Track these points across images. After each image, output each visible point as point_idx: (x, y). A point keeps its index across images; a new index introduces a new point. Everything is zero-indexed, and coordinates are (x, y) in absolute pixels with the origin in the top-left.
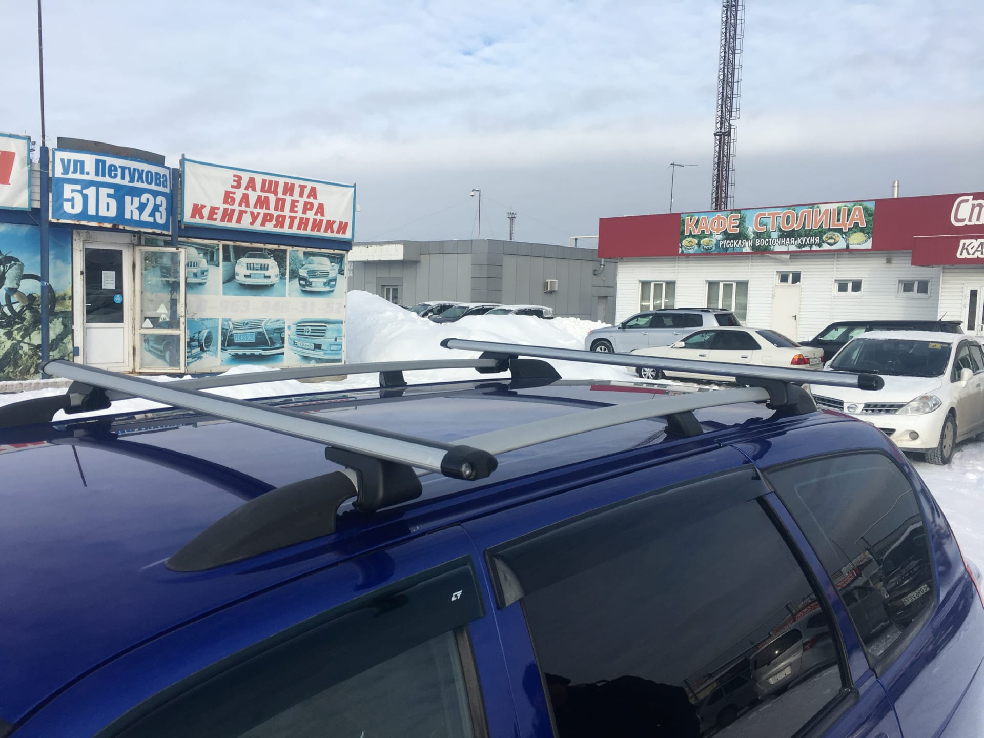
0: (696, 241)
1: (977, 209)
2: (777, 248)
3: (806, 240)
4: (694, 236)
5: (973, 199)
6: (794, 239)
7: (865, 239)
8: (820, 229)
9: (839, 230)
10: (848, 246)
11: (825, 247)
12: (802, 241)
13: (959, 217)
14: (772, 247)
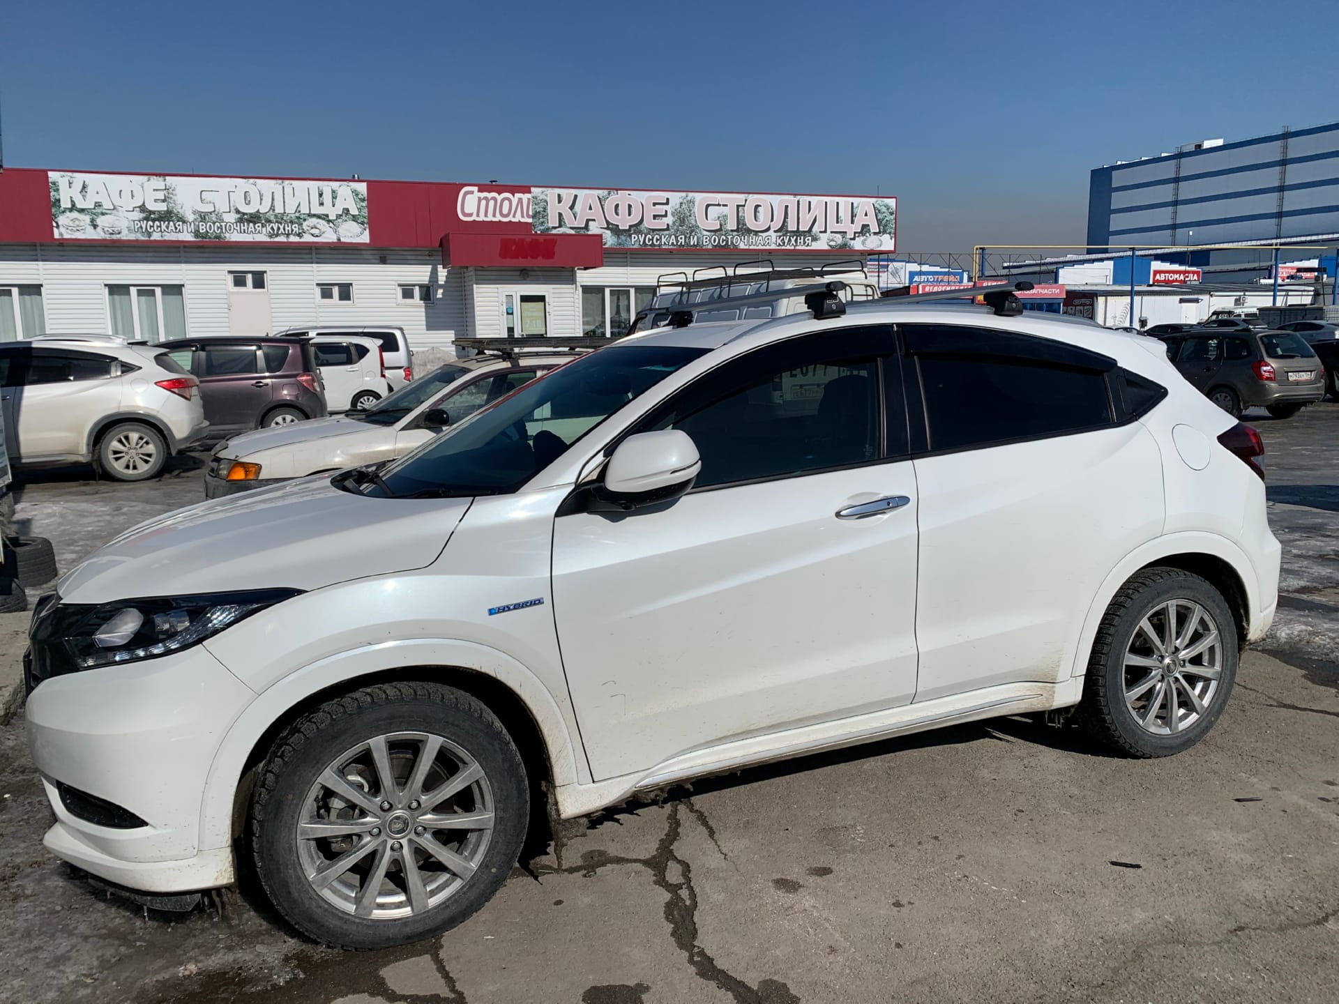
0: (87, 218)
1: (483, 203)
2: (235, 237)
3: (279, 228)
4: (82, 211)
5: (480, 191)
6: (260, 225)
7: (360, 230)
8: (297, 215)
9: (324, 217)
10: (339, 240)
11: (307, 238)
12: (272, 228)
13: (467, 211)
14: (227, 235)
